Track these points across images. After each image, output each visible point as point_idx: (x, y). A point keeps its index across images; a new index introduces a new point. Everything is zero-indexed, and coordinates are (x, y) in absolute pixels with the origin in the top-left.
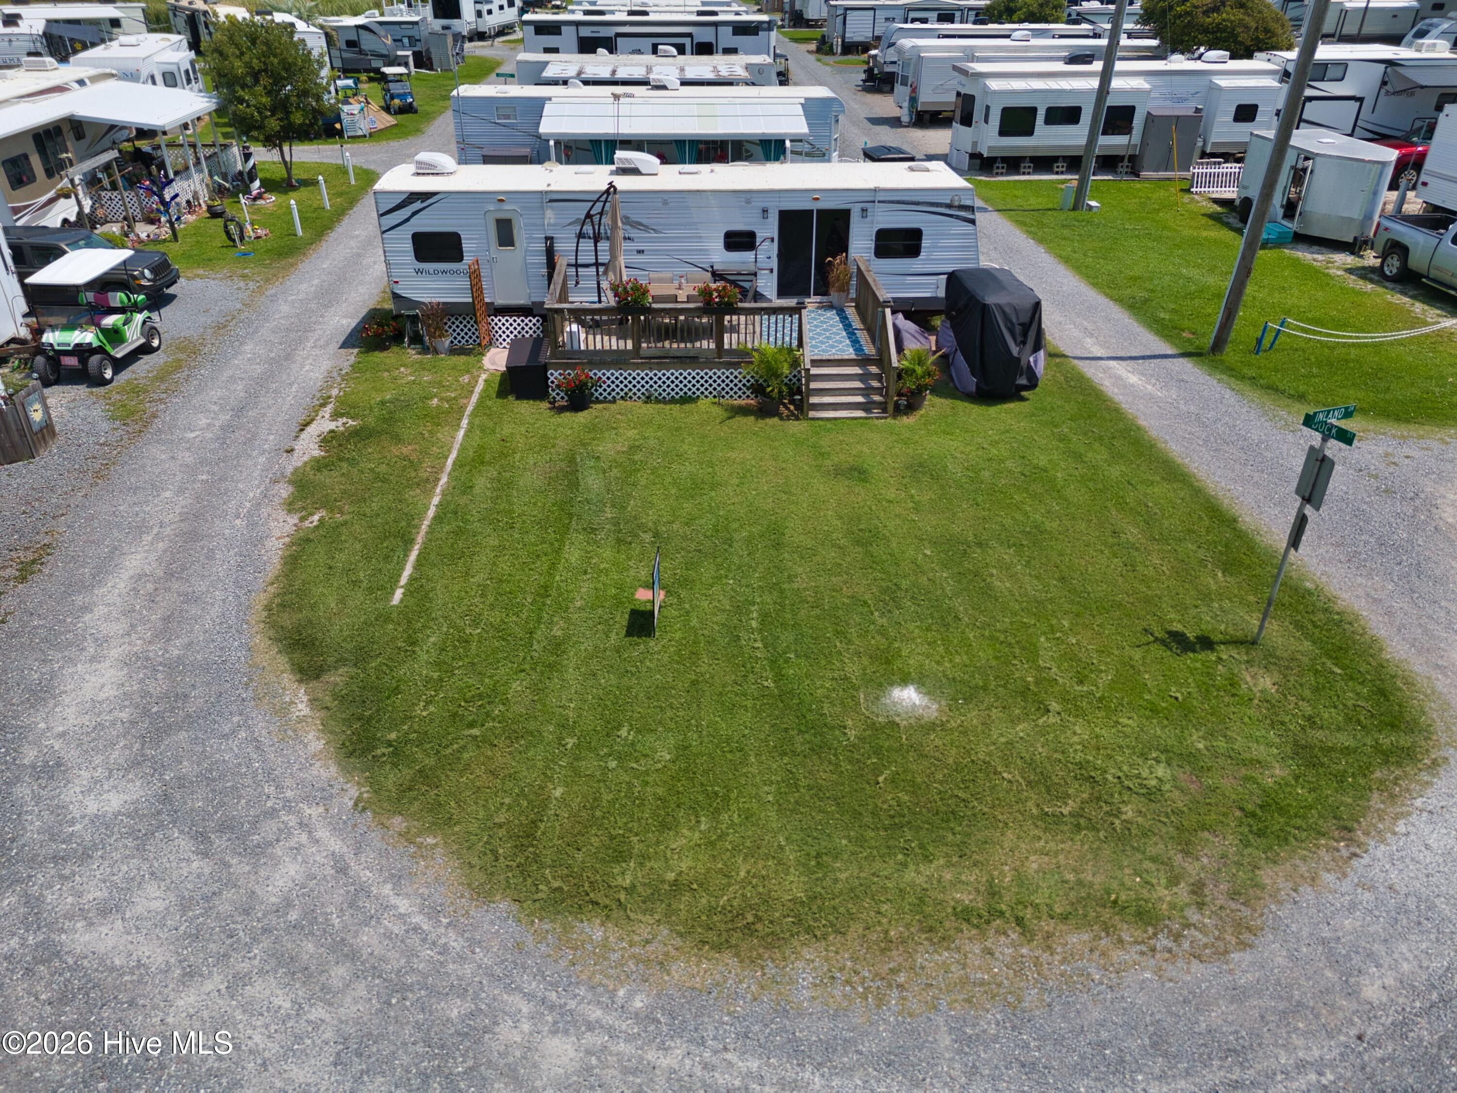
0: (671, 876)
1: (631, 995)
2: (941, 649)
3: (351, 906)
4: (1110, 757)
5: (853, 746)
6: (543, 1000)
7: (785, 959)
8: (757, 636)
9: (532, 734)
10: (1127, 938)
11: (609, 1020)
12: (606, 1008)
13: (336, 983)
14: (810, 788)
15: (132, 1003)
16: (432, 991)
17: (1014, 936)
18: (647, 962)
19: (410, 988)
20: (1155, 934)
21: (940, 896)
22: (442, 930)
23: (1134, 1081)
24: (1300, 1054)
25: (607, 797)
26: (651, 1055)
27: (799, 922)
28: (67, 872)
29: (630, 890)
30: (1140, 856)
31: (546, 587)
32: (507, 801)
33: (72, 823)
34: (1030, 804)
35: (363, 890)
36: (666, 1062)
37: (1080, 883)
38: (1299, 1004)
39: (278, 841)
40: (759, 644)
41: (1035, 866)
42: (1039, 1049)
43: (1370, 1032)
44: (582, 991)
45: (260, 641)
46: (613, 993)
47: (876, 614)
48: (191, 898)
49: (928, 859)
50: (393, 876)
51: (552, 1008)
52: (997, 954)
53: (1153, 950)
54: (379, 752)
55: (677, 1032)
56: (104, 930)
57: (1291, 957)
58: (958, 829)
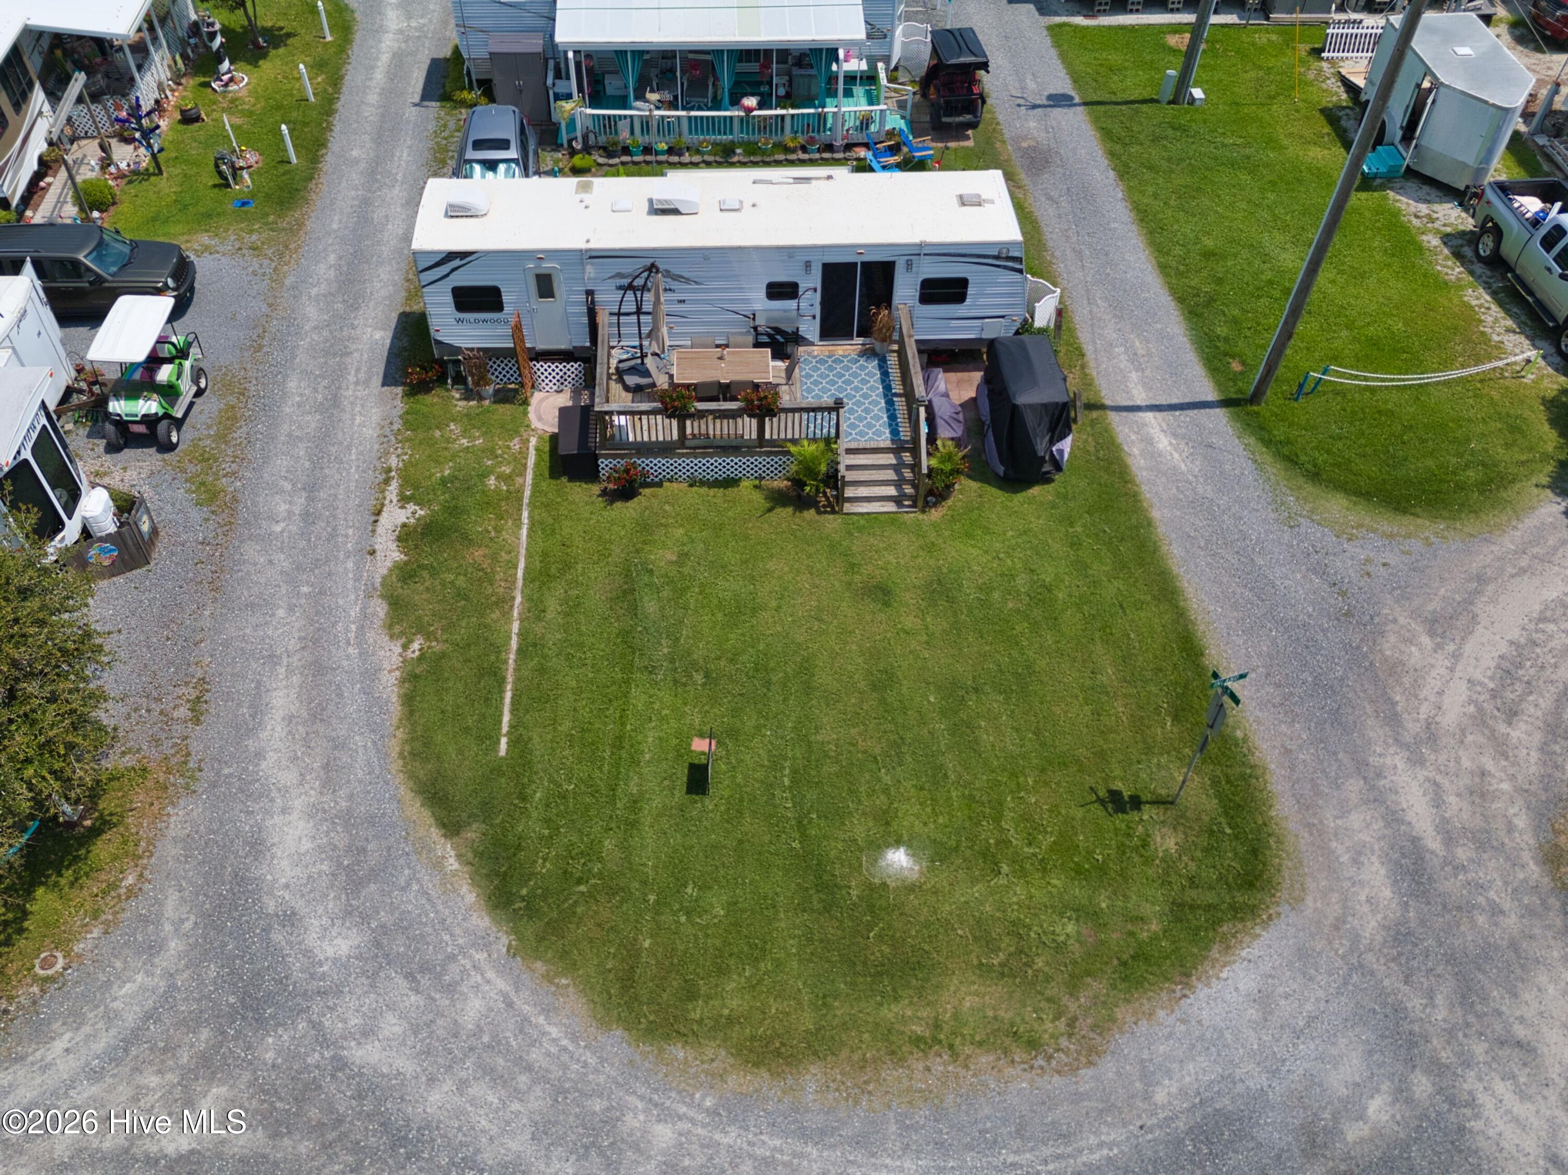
0: (726, 1012)
1: (703, 1098)
2: (929, 810)
3: (521, 1031)
4: (1036, 915)
5: (854, 905)
6: (651, 1099)
7: (799, 1073)
8: (787, 794)
9: (623, 889)
10: (1017, 1059)
11: (691, 1113)
12: (689, 1106)
13: (523, 1087)
14: (821, 941)
15: (402, 1099)
16: (583, 1094)
17: (945, 1057)
18: (713, 1075)
19: (567, 1091)
20: (1036, 1056)
21: (902, 1028)
22: (581, 1050)
23: (999, 1153)
24: (1103, 1138)
25: (681, 947)
26: (717, 1136)
27: (810, 1047)
28: (330, 1004)
29: (700, 1022)
30: (1039, 997)
31: (620, 738)
32: (612, 950)
33: (321, 964)
34: (973, 956)
35: (526, 1019)
36: (726, 1140)
37: (995, 1018)
38: (1113, 1105)
39: (462, 980)
40: (789, 805)
41: (968, 1004)
42: (947, 1133)
43: (1149, 1123)
44: (673, 1094)
45: (405, 792)
46: (692, 1096)
47: (883, 771)
48: (418, 1025)
49: (896, 999)
50: (543, 1009)
51: (656, 1105)
52: (933, 1071)
53: (1032, 1067)
54: (517, 906)
55: (733, 1121)
56: (369, 1047)
57: (1118, 1073)
58: (920, 976)
